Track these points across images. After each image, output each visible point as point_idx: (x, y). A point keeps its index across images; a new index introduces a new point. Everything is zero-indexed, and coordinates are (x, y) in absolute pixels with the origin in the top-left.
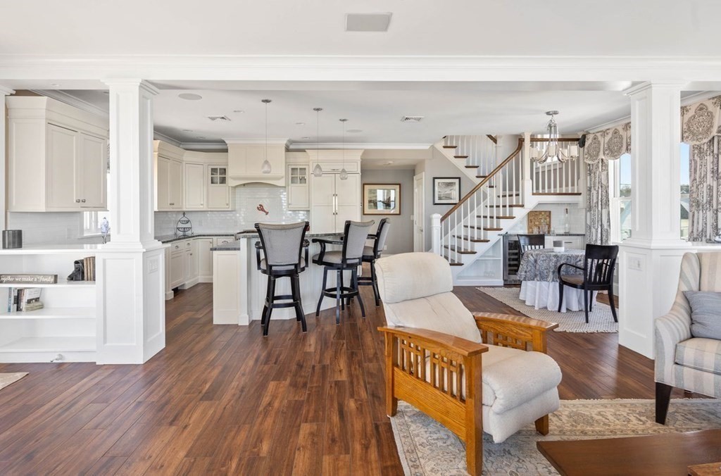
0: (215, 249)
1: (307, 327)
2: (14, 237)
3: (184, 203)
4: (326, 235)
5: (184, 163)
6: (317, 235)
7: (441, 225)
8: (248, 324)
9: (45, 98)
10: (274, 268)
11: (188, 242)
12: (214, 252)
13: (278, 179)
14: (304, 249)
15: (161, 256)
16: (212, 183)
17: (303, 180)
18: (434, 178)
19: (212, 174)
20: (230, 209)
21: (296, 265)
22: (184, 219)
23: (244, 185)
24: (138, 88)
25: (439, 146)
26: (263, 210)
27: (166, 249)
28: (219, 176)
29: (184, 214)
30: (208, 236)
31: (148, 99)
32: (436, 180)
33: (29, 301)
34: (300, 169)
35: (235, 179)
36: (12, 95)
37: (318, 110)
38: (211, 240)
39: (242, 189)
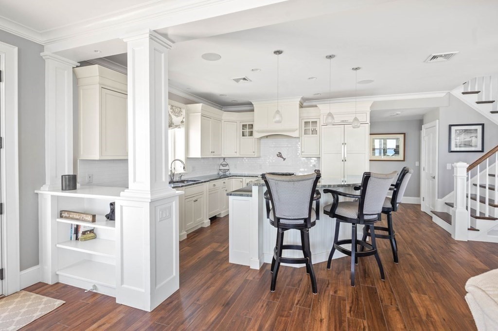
0: (231, 195)
1: (318, 286)
2: (69, 181)
3: (223, 152)
4: (339, 186)
5: (223, 121)
6: (330, 186)
7: (468, 175)
8: (258, 268)
9: (96, 66)
10: (282, 221)
11: (224, 181)
12: (230, 196)
13: (293, 131)
14: (314, 202)
15: (174, 203)
16: (243, 135)
17: (314, 132)
18: (450, 126)
19: (243, 129)
20: (255, 156)
21: (305, 220)
22: (224, 163)
23: (267, 137)
24: (148, 39)
25: (457, 92)
26: (281, 156)
27: (180, 196)
28: (248, 130)
29: (224, 159)
30: (239, 176)
31: (161, 53)
32: (452, 127)
33: (84, 233)
34: (312, 122)
35: (259, 132)
36: (77, 67)
37: (330, 57)
38: (241, 180)
39: (266, 140)
